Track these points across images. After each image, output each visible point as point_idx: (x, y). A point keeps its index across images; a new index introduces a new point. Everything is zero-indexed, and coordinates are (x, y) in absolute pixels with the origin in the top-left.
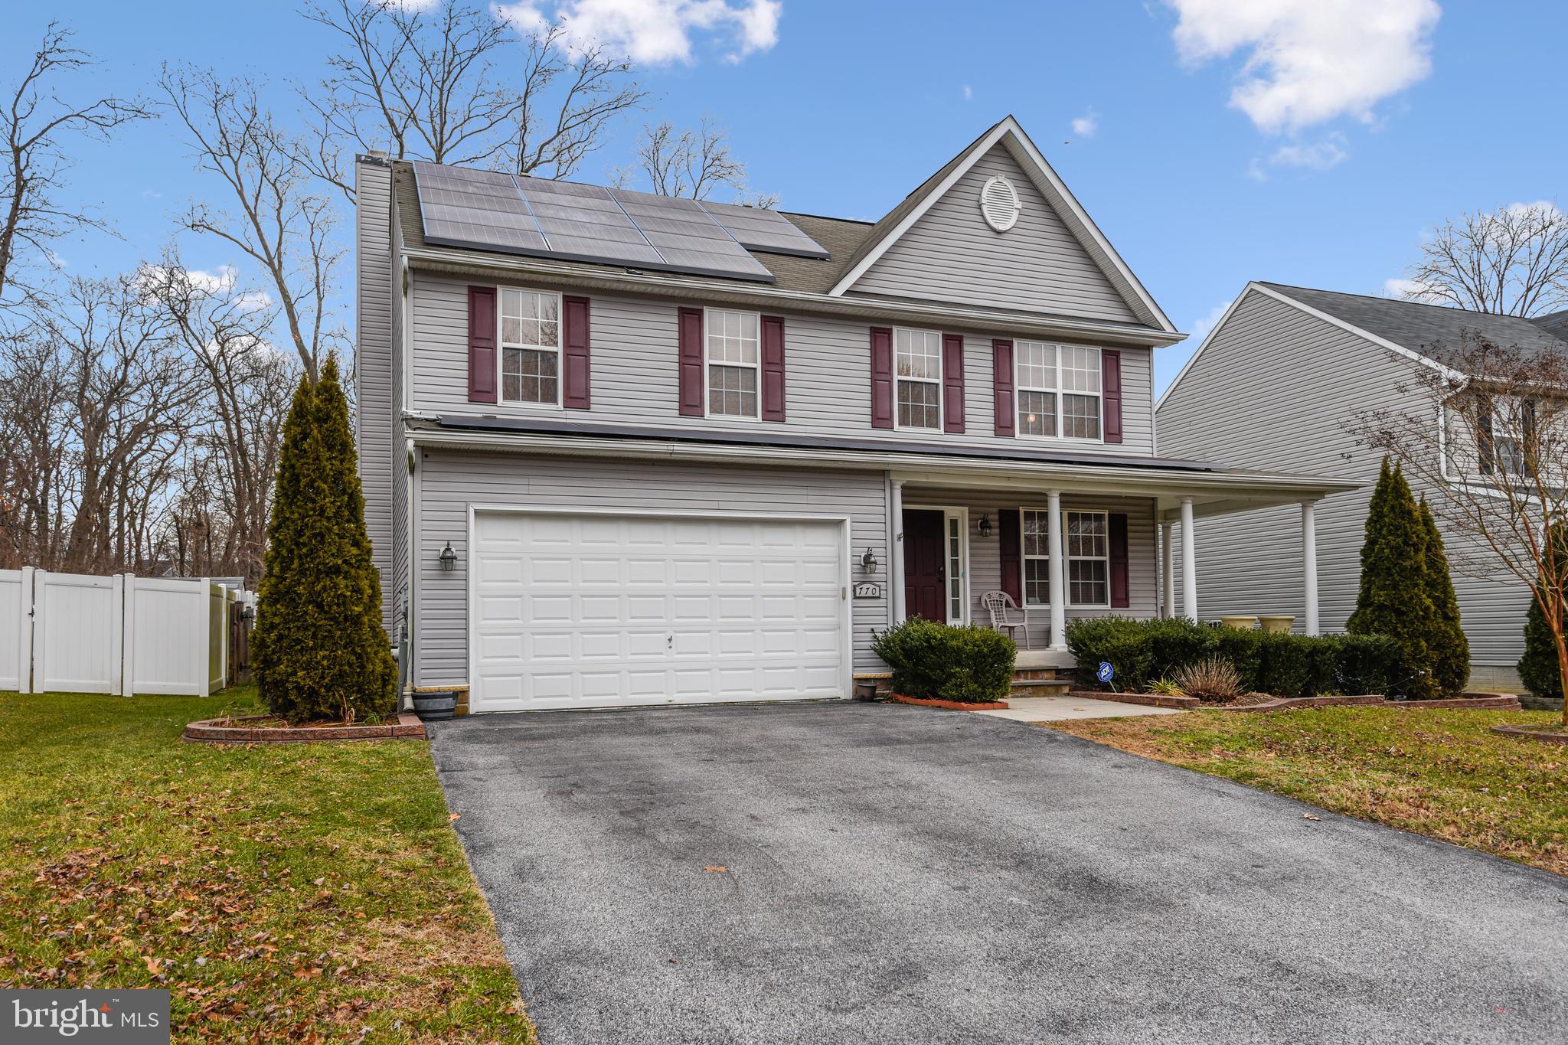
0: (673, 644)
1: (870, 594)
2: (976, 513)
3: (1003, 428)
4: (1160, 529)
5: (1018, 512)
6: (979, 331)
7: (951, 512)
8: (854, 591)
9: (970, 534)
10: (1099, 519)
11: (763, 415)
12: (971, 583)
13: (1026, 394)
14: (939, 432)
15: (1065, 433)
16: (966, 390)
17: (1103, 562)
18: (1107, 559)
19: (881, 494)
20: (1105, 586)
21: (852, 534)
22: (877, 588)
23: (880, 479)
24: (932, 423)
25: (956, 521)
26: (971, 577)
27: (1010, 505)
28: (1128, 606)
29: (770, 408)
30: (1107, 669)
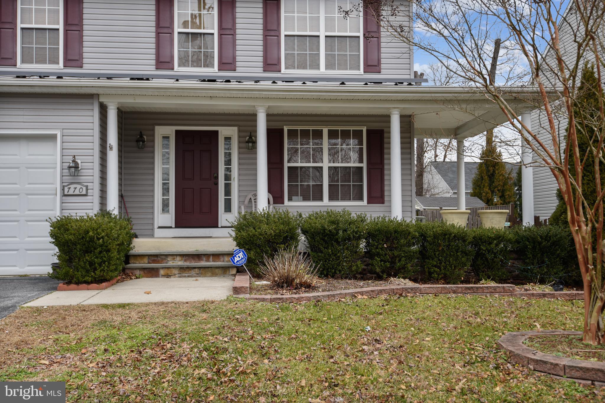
1: (77, 192)
2: (244, 132)
3: (270, 64)
4: (415, 142)
5: (282, 130)
7: (224, 131)
8: (63, 190)
9: (239, 148)
10: (358, 134)
11: (64, 63)
12: (239, 186)
13: (292, 38)
14: (213, 71)
15: (327, 68)
16: (238, 37)
17: (361, 168)
18: (364, 165)
19: (90, 113)
20: (362, 186)
21: (62, 146)
22: (84, 188)
23: (90, 101)
24: (208, 64)
25: (228, 139)
26: (239, 180)
27: (276, 125)
28: (383, 203)
29: (70, 57)
30: (241, 255)
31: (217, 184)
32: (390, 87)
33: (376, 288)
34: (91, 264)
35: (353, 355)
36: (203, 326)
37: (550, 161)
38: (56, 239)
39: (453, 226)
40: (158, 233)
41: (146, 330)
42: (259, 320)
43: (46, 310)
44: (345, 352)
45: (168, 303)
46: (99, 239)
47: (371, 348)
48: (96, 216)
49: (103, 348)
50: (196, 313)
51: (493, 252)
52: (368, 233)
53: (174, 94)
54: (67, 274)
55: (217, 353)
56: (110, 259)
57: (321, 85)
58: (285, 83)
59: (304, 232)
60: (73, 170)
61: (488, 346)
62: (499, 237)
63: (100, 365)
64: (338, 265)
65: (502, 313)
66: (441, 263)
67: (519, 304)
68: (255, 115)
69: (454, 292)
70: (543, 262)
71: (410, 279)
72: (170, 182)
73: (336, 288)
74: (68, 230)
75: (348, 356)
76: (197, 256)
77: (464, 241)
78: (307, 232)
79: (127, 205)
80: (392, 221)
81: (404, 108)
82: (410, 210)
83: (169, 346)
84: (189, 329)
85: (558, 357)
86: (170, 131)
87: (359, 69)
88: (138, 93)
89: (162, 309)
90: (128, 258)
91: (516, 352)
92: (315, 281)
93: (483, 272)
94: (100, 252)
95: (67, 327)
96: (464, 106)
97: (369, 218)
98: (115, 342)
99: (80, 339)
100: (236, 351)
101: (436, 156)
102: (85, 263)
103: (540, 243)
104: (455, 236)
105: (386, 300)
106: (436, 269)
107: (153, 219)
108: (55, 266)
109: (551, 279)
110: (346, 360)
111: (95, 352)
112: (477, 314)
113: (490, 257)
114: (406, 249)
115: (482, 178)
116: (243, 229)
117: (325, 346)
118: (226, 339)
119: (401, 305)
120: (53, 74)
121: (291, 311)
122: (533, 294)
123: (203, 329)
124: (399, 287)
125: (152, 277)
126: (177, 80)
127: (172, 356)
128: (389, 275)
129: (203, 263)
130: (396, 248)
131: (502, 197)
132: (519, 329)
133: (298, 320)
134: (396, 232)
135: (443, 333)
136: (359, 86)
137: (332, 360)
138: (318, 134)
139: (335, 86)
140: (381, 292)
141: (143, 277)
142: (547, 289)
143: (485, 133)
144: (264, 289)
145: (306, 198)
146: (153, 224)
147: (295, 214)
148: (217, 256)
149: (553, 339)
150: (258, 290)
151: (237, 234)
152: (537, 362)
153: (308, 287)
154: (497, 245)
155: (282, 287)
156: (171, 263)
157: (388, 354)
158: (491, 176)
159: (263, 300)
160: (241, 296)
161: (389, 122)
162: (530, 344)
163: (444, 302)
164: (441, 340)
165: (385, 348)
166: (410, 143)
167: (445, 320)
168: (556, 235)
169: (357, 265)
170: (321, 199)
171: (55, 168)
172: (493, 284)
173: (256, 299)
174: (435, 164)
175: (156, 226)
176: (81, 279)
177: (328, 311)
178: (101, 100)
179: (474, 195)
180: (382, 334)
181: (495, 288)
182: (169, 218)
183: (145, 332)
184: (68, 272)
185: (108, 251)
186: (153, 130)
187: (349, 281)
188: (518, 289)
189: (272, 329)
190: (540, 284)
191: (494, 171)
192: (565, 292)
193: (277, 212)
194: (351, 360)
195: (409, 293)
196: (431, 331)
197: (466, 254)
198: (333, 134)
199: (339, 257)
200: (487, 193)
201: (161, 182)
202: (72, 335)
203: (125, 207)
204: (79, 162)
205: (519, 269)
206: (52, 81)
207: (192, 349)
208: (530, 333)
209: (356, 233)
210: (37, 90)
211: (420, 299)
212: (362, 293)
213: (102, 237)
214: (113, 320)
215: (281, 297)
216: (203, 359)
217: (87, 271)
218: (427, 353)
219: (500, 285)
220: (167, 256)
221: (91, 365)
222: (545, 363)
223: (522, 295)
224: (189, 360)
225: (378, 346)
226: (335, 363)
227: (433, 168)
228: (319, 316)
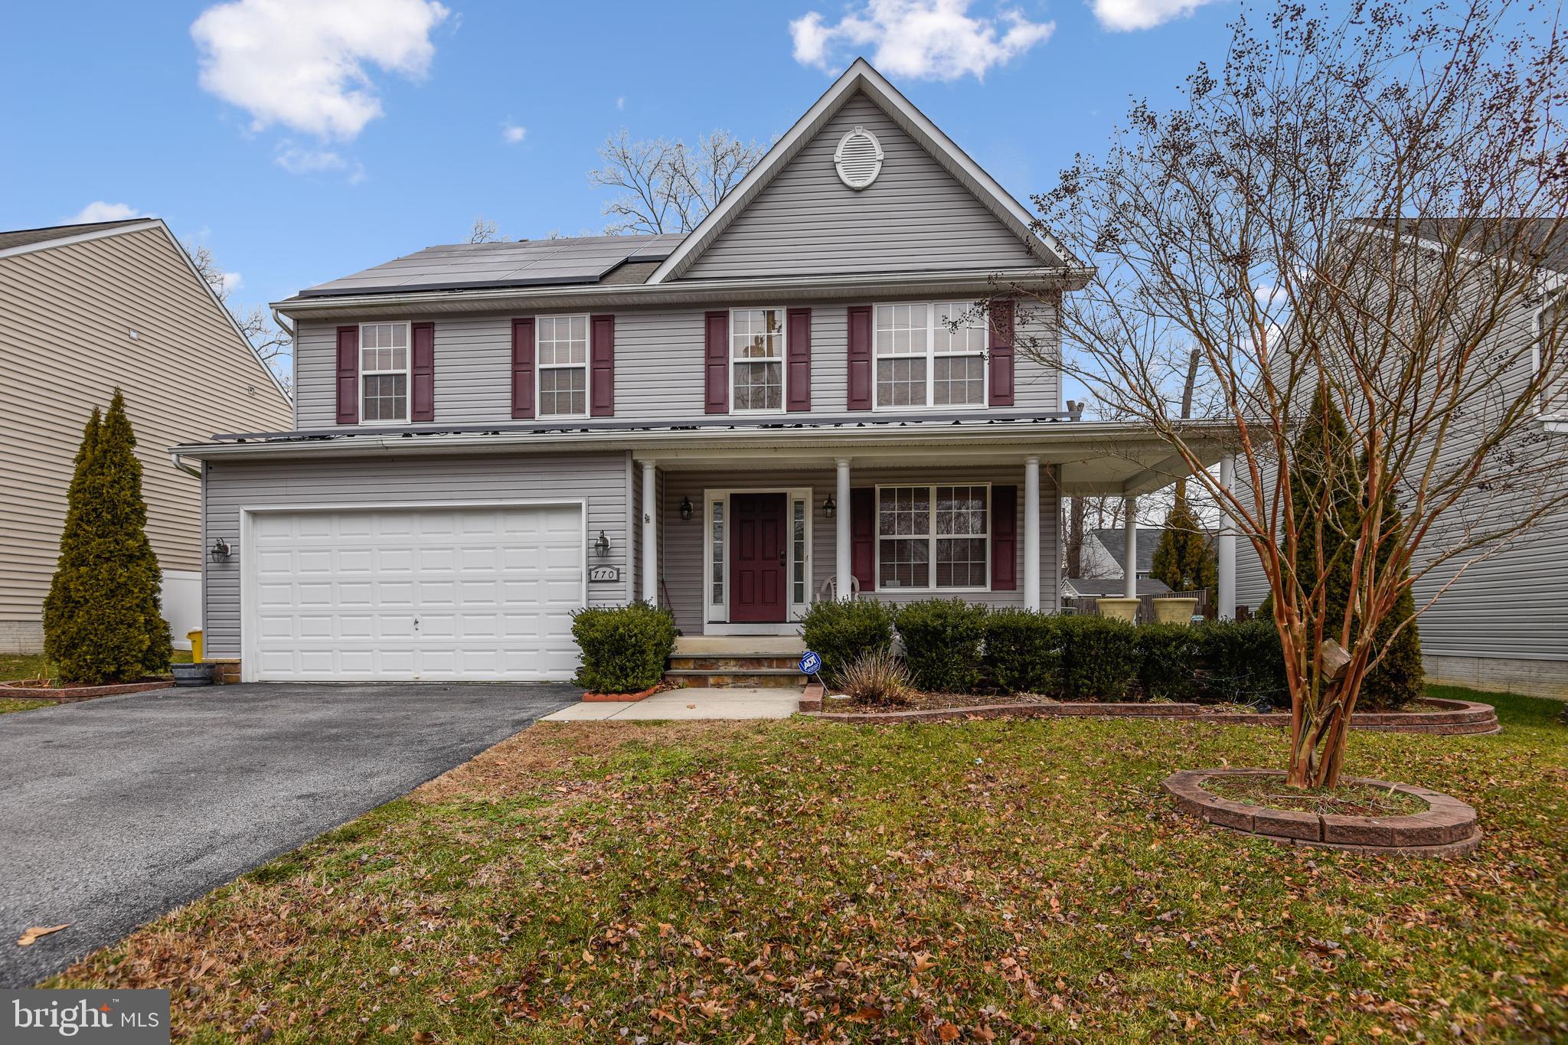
0: (419, 626)
1: (606, 577)
2: (821, 493)
3: (858, 399)
5: (873, 490)
6: (829, 301)
7: (795, 494)
8: (590, 574)
9: (814, 515)
10: (980, 493)
11: (592, 411)
12: (814, 566)
13: (887, 362)
14: (781, 412)
15: (937, 401)
16: (813, 364)
17: (985, 539)
18: (988, 536)
19: (622, 475)
20: (983, 566)
21: (587, 518)
22: (615, 572)
23: (621, 459)
24: (774, 403)
25: (799, 504)
26: (814, 559)
27: (864, 483)
28: (1014, 588)
29: (598, 404)
30: (813, 659)
31: (784, 565)
32: (1027, 425)
33: (996, 707)
34: (622, 668)
35: (954, 795)
36: (758, 751)
37: (1249, 526)
38: (579, 636)
39: (1113, 620)
40: (708, 629)
41: (685, 754)
42: (830, 746)
43: (567, 725)
44: (943, 792)
45: (714, 721)
46: (631, 637)
47: (980, 787)
48: (628, 607)
49: (631, 774)
50: (750, 734)
51: (1170, 658)
52: (989, 631)
53: (727, 446)
54: (593, 681)
55: (772, 787)
56: (645, 663)
57: (927, 427)
58: (876, 426)
59: (899, 629)
60: (601, 549)
61: (1148, 789)
62: (1181, 637)
63: (626, 796)
64: (946, 674)
65: (1176, 743)
66: (1092, 673)
67: (1203, 730)
68: (835, 471)
69: (1110, 713)
70: (1245, 672)
71: (1048, 695)
72: (724, 562)
73: (940, 705)
74: (594, 625)
75: (946, 797)
76: (757, 660)
77: (1128, 642)
78: (903, 629)
79: (669, 594)
80: (1024, 614)
81: (1045, 455)
82: (1053, 598)
83: (712, 775)
84: (739, 755)
85: (1246, 805)
86: (723, 495)
87: (982, 402)
88: (681, 447)
89: (706, 727)
90: (668, 663)
91: (1187, 797)
92: (912, 695)
93: (1155, 685)
94: (633, 654)
95: (590, 747)
96: (1123, 450)
97: (991, 611)
98: (646, 768)
99: (605, 763)
100: (797, 785)
101: (1101, 521)
102: (614, 668)
103: (1241, 645)
104: (1115, 635)
105: (1009, 722)
106: (1086, 681)
107: (702, 611)
108: (580, 672)
109: (1255, 697)
110: (943, 802)
111: (622, 779)
112: (1139, 744)
113: (1164, 664)
114: (1043, 652)
115: (1167, 552)
116: (816, 626)
117: (917, 783)
118: (785, 770)
119: (1030, 730)
120: (576, 426)
121: (874, 735)
122: (1226, 718)
123: (758, 755)
124: (1029, 705)
125: (698, 686)
126: (732, 428)
127: (714, 789)
128: (1018, 689)
129: (764, 670)
130: (1029, 652)
131: (1197, 578)
132: (1197, 766)
133: (882, 747)
134: (1028, 629)
135: (1085, 769)
136: (982, 426)
137: (924, 802)
138: (923, 495)
139: (946, 426)
140: (1002, 712)
141: (687, 686)
142: (1249, 710)
143: (1174, 484)
144: (841, 705)
145: (905, 583)
146: (702, 618)
147: (888, 605)
148: (782, 660)
149: (1244, 780)
150: (834, 706)
151: (807, 631)
152: (1215, 811)
153: (902, 703)
154: (1177, 648)
155: (866, 703)
156: (722, 670)
157: (1003, 797)
158: (1182, 550)
159: (839, 719)
160: (810, 714)
161: (1024, 475)
162: (1209, 787)
163: (1092, 727)
164: (1081, 779)
165: (999, 788)
166: (1055, 504)
167: (1090, 752)
168: (1266, 634)
169: (972, 675)
170: (926, 585)
171: (580, 547)
172: (1168, 703)
173: (829, 718)
174: (1101, 533)
175: (705, 621)
176: (610, 688)
177: (926, 736)
178: (635, 458)
179: (1154, 576)
180: (998, 769)
181: (1169, 709)
182: (721, 611)
183: (683, 757)
184: (595, 678)
185: (643, 652)
186: (702, 495)
187: (959, 697)
188: (1204, 710)
189: (847, 758)
190: (1239, 703)
191: (1185, 542)
192: (1275, 714)
193: (862, 602)
194: (951, 801)
195: (1043, 713)
196: (1068, 766)
197: (1131, 661)
198: (943, 494)
199: (946, 663)
200: (1175, 573)
201: (712, 562)
202: (596, 757)
203: (667, 596)
204: (608, 538)
205: (1209, 682)
206: (576, 435)
207: (740, 781)
208: (1213, 771)
209: (972, 631)
210: (558, 448)
211: (1058, 723)
212: (975, 713)
213: (635, 635)
214: (645, 741)
215: (862, 715)
216: (754, 794)
217: (618, 678)
218: (1058, 797)
219: (1180, 704)
220: (718, 659)
221: (615, 796)
222: (1227, 813)
223: (1209, 718)
224: (736, 794)
225: (990, 784)
226: (928, 805)
227: (1095, 538)
228: (913, 742)
